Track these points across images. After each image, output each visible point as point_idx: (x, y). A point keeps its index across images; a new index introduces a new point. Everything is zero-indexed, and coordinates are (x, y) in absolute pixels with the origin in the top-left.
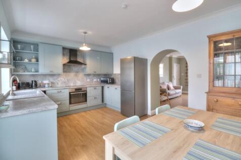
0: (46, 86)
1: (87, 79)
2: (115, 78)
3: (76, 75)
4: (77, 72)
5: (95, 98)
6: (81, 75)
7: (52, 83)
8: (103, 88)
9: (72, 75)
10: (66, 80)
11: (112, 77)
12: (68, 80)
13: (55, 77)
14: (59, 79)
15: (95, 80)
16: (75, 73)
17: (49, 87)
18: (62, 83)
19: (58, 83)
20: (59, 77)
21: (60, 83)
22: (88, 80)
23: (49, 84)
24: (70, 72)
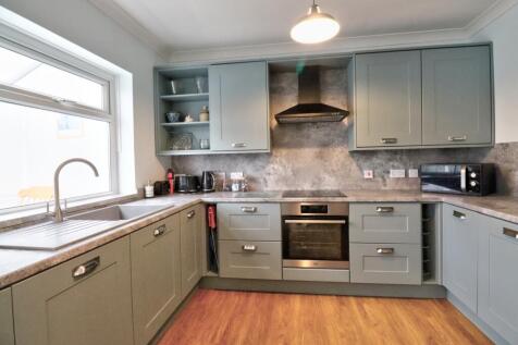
0: (235, 187)
1: (361, 170)
2: (503, 166)
3: (320, 156)
4: (325, 145)
5: (389, 252)
6: (339, 155)
7: (251, 180)
8: (427, 211)
9: (308, 154)
10: (290, 173)
11: (488, 159)
12: (296, 173)
13: (259, 163)
14: (270, 168)
15: (397, 173)
16: (317, 150)
17: (240, 190)
18: (277, 181)
19: (266, 181)
20: (269, 162)
21: (271, 179)
22: (368, 174)
23: (240, 182)
24: (299, 145)
